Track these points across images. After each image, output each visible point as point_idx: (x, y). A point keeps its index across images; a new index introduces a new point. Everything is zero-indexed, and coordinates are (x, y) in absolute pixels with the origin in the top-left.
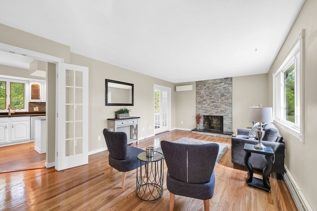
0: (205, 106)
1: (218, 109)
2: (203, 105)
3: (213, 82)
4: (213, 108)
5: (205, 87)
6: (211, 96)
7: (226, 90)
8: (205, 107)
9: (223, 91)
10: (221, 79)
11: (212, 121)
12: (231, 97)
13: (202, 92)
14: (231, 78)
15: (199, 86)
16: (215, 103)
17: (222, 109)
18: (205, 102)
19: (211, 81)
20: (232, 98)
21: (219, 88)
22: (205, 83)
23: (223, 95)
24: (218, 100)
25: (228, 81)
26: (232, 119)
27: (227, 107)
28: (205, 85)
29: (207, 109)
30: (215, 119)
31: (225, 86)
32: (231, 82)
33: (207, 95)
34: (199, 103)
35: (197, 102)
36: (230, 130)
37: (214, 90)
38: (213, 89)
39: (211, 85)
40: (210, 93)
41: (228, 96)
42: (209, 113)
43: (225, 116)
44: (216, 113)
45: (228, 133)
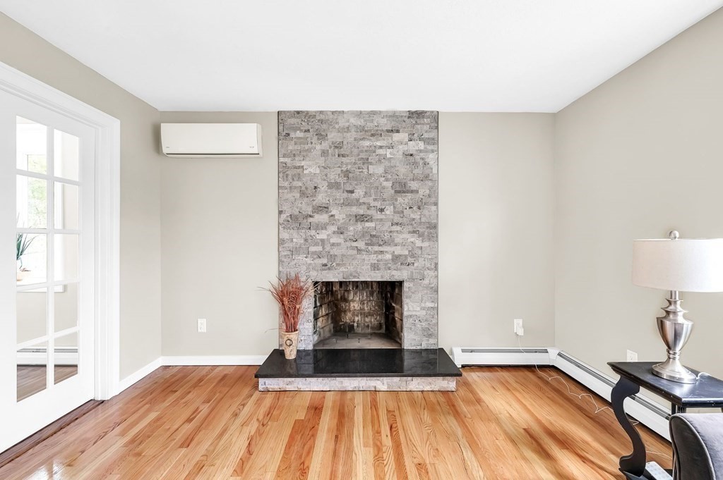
0: (323, 235)
1: (381, 249)
2: (313, 232)
3: (360, 122)
4: (361, 244)
5: (325, 145)
6: (352, 192)
7: (415, 164)
8: (322, 241)
9: (403, 170)
10: (393, 116)
11: (345, 300)
12: (433, 200)
13: (311, 168)
14: (435, 117)
15: (292, 135)
16: (368, 224)
17: (398, 251)
18: (321, 218)
19: (353, 121)
20: (436, 204)
21: (388, 153)
22: (324, 126)
23: (401, 189)
24: (382, 210)
25: (423, 127)
26: (437, 291)
27: (419, 243)
28: (321, 136)
29: (335, 251)
30: (355, 294)
31: (413, 146)
32: (432, 135)
33: (331, 186)
34: (294, 221)
35: (284, 216)
36: (432, 341)
37: (366, 161)
38: (363, 155)
39: (350, 137)
40: (346, 174)
41: (423, 191)
42: (343, 269)
43: (412, 279)
44: (375, 267)
45: (424, 354)
